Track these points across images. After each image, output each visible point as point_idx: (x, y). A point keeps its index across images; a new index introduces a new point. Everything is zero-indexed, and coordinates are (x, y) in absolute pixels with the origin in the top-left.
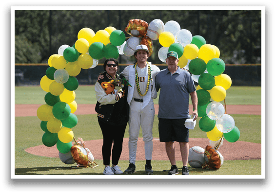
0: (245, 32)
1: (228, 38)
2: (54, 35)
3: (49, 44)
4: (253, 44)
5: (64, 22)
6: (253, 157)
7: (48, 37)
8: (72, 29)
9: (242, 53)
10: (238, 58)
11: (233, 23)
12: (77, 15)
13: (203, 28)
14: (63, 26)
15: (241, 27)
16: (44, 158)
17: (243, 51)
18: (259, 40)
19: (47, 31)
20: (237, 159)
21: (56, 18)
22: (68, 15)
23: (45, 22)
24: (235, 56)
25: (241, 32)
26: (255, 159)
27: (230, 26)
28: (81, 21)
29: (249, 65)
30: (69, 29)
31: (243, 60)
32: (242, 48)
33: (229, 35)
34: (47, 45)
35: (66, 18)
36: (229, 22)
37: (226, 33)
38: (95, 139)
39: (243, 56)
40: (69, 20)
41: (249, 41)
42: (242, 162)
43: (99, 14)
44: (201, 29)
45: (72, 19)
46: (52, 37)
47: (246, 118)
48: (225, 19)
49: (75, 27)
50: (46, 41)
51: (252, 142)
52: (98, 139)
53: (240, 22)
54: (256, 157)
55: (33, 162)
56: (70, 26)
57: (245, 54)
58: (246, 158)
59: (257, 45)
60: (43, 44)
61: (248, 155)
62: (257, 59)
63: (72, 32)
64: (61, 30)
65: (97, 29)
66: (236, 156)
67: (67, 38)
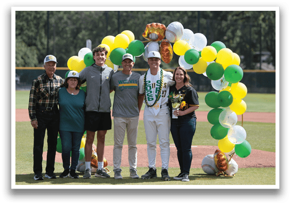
1: (227, 43)
3: (46, 47)
4: (252, 50)
5: (61, 26)
6: (266, 165)
7: (45, 41)
8: (69, 32)
12: (74, 18)
14: (60, 29)
15: (239, 33)
17: (242, 57)
19: (43, 34)
20: (249, 167)
21: (52, 20)
22: (65, 18)
23: (41, 24)
25: (240, 37)
26: (269, 167)
28: (78, 25)
29: (248, 71)
30: (67, 33)
31: (242, 66)
33: (228, 40)
34: (44, 49)
35: (63, 21)
36: (228, 27)
37: (225, 38)
39: (242, 62)
40: (66, 23)
41: (248, 46)
42: (255, 170)
43: (97, 17)
45: (69, 22)
48: (224, 24)
49: (72, 30)
50: (42, 44)
54: (268, 165)
56: (67, 29)
57: (244, 60)
58: (258, 166)
59: (256, 51)
60: (40, 47)
61: (261, 163)
62: (256, 65)
63: (69, 35)
64: (58, 34)
65: (95, 32)
66: (249, 164)
67: (64, 42)
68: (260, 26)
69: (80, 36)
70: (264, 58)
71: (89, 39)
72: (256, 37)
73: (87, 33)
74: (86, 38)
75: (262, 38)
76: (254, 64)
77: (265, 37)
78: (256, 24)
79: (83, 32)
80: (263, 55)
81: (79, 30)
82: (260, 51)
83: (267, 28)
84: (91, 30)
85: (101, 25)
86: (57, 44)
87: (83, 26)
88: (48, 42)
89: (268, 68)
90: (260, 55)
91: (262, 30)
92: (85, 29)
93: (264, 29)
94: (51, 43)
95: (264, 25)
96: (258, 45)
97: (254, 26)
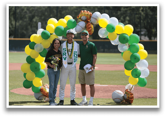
3: (14, 26)
4: (136, 28)
5: (23, 14)
6: (150, 96)
8: (28, 18)
12: (31, 9)
14: (22, 16)
16: (23, 95)
20: (140, 98)
21: (18, 11)
22: (25, 10)
23: (12, 13)
28: (33, 13)
30: (26, 18)
35: (24, 11)
37: (120, 21)
40: (26, 12)
42: (144, 100)
43: (44, 9)
45: (28, 12)
48: (119, 13)
50: (12, 24)
54: (151, 97)
55: (17, 98)
56: (27, 16)
58: (145, 97)
61: (146, 95)
63: (27, 20)
64: (21, 19)
65: (43, 18)
66: (139, 96)
67: (25, 23)
68: (140, 14)
69: (34, 20)
70: (142, 33)
71: (39, 22)
72: (138, 20)
73: (38, 18)
74: (38, 21)
75: (142, 21)
77: (143, 21)
78: (138, 12)
79: (36, 18)
80: (142, 31)
81: (33, 17)
82: (141, 29)
83: (144, 15)
84: (41, 17)
85: (46, 13)
86: (20, 25)
87: (36, 14)
88: (15, 24)
89: (145, 39)
90: (141, 31)
91: (142, 17)
92: (37, 16)
93: (143, 16)
94: (18, 24)
95: (142, 13)
96: (139, 25)
97: (137, 14)
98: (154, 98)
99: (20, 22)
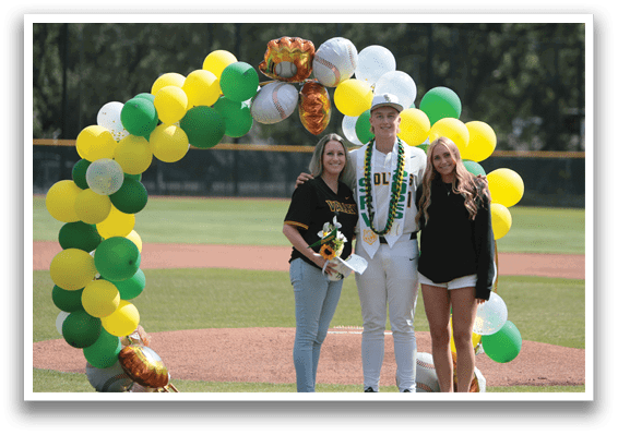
0: (542, 72)
1: (500, 87)
2: (73, 70)
3: (60, 89)
4: (562, 103)
5: (99, 39)
6: (557, 379)
7: (57, 74)
8: (119, 55)
9: (533, 124)
10: (524, 137)
11: (514, 51)
13: (441, 61)
14: (98, 47)
15: (532, 60)
17: (537, 120)
18: (575, 93)
19: (56, 60)
23: (52, 35)
24: (517, 132)
25: (534, 72)
26: (563, 384)
27: (507, 58)
28: (141, 38)
29: (551, 154)
30: (111, 56)
31: (537, 141)
32: (535, 111)
33: (503, 80)
34: (56, 94)
36: (505, 47)
37: (497, 74)
38: (173, 329)
39: (537, 133)
40: (111, 33)
41: (551, 95)
44: (435, 63)
46: (69, 73)
47: (541, 284)
48: (494, 40)
49: (126, 50)
50: (52, 82)
51: (555, 344)
52: (179, 328)
53: (532, 46)
54: (563, 380)
56: (115, 47)
57: (543, 127)
58: (538, 381)
59: (570, 107)
60: (47, 90)
61: (545, 375)
62: (569, 140)
63: (117, 63)
64: (92, 58)
65: (181, 56)
66: (516, 377)
67: (106, 78)
69: (144, 63)
73: (163, 59)
74: (159, 68)
76: (564, 137)
79: (153, 54)
81: (142, 51)
84: (174, 51)
87: (152, 41)
88: (65, 78)
92: (158, 47)
94: (74, 80)
98: (574, 384)
99: (87, 72)
